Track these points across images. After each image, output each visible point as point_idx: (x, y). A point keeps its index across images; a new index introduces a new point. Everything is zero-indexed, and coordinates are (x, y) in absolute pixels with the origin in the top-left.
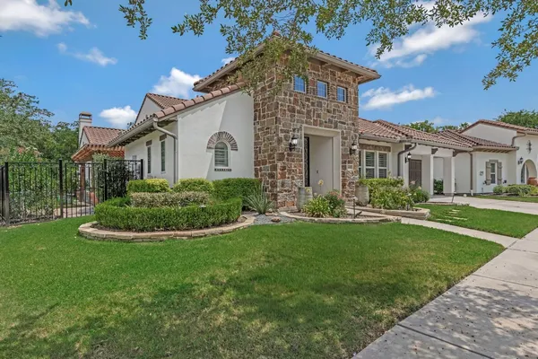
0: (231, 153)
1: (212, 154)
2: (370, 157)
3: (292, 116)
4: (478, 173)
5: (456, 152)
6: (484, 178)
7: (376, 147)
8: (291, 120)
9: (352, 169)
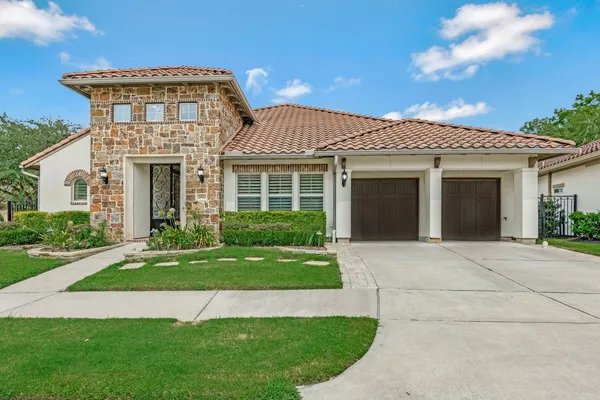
8: (108, 153)
9: (206, 199)
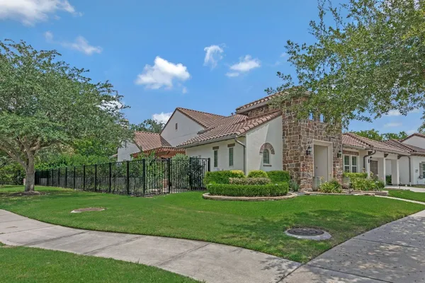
0: (271, 156)
1: (262, 156)
2: (347, 158)
3: (308, 134)
4: (414, 171)
5: (399, 156)
6: (418, 174)
7: (350, 152)
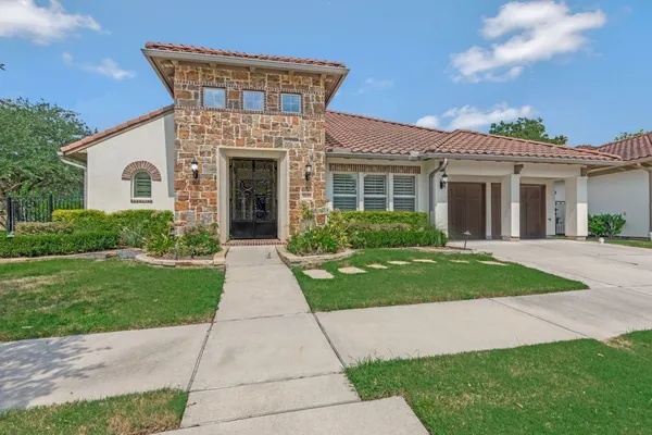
0: (153, 183)
3: (199, 138)
5: (587, 169)
8: (197, 143)
9: (311, 198)
